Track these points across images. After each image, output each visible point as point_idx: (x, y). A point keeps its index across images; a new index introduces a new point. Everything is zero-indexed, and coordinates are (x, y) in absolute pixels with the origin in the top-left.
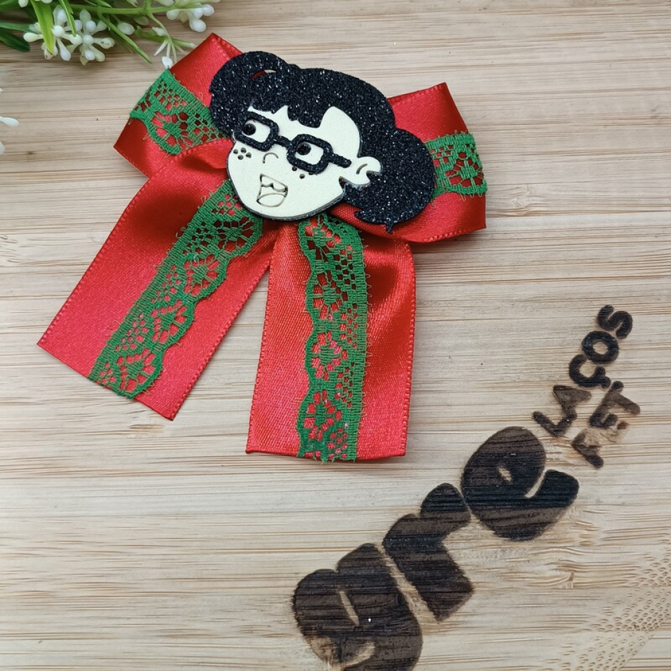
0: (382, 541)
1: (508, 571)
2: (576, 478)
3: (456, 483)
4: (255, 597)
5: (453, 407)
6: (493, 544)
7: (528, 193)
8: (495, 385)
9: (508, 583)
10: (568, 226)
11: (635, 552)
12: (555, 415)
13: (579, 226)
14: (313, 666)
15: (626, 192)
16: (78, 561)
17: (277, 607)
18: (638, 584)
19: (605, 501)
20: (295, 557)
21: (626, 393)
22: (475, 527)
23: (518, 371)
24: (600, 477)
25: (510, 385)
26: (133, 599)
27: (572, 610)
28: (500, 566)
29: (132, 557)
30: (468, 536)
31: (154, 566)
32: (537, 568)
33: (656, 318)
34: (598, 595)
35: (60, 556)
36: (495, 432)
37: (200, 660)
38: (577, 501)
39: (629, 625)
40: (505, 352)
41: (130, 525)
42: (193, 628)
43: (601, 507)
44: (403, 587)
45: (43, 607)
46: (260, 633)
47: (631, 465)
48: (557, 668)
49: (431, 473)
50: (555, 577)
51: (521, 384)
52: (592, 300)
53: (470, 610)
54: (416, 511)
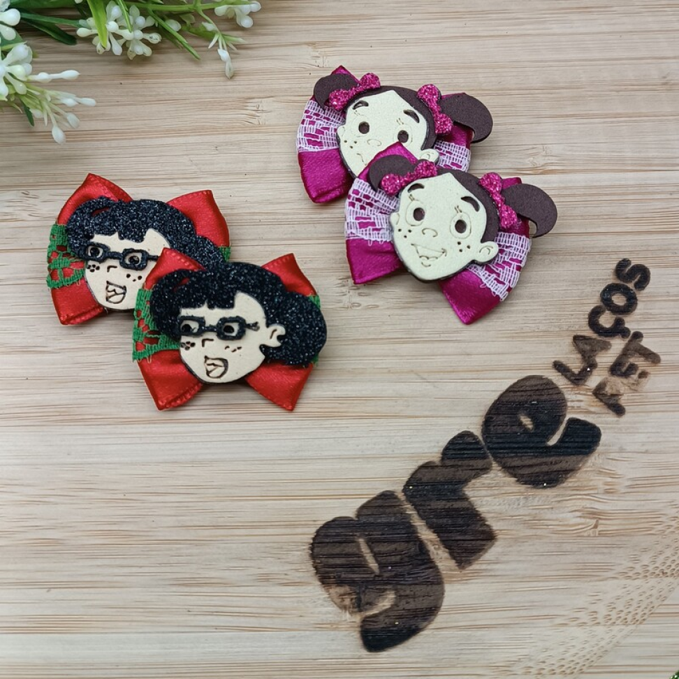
0: (402, 488)
1: (531, 519)
2: (598, 425)
3: (477, 431)
4: (271, 544)
5: (473, 356)
6: (515, 491)
7: (544, 153)
8: (514, 335)
9: (534, 531)
10: (583, 184)
11: (660, 500)
12: (575, 364)
13: (595, 184)
14: (330, 616)
15: (640, 152)
16: (90, 509)
17: (293, 556)
18: (664, 531)
19: (628, 448)
20: (314, 504)
21: (646, 343)
22: (497, 476)
23: (537, 321)
24: (623, 425)
25: (529, 334)
26: (146, 547)
27: (597, 558)
28: (522, 512)
29: (146, 504)
30: (489, 484)
31: (168, 513)
32: (561, 515)
34: (624, 543)
35: (71, 504)
36: (516, 381)
37: (213, 609)
38: (600, 449)
39: (657, 572)
40: (524, 303)
41: (145, 472)
43: (624, 455)
44: (424, 535)
45: (53, 555)
46: (277, 581)
47: (653, 414)
48: (584, 617)
49: (451, 420)
50: (579, 524)
51: (541, 334)
52: (609, 253)
53: (492, 558)
54: (436, 459)
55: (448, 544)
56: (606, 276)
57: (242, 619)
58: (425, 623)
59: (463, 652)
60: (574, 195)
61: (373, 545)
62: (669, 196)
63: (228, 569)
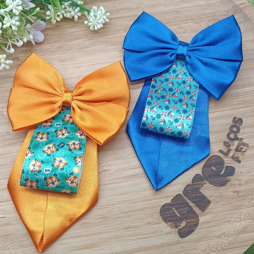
0: (182, 192)
1: (220, 195)
3: (201, 173)
4: (149, 214)
6: (214, 188)
9: (221, 199)
12: (225, 150)
14: (169, 230)
17: (156, 216)
19: (243, 172)
20: (158, 201)
21: (244, 141)
22: (208, 185)
24: (241, 166)
26: (113, 220)
28: (217, 194)
29: (110, 208)
30: (206, 188)
31: (117, 210)
33: (249, 118)
34: (246, 198)
36: (209, 157)
38: (235, 173)
42: (133, 225)
43: (243, 174)
44: (191, 204)
46: (152, 224)
47: (249, 161)
48: (238, 220)
49: (193, 171)
50: (233, 195)
51: (214, 142)
52: (230, 116)
53: (211, 208)
54: (191, 183)
56: (230, 121)
57: (145, 235)
59: (207, 234)
63: (138, 222)
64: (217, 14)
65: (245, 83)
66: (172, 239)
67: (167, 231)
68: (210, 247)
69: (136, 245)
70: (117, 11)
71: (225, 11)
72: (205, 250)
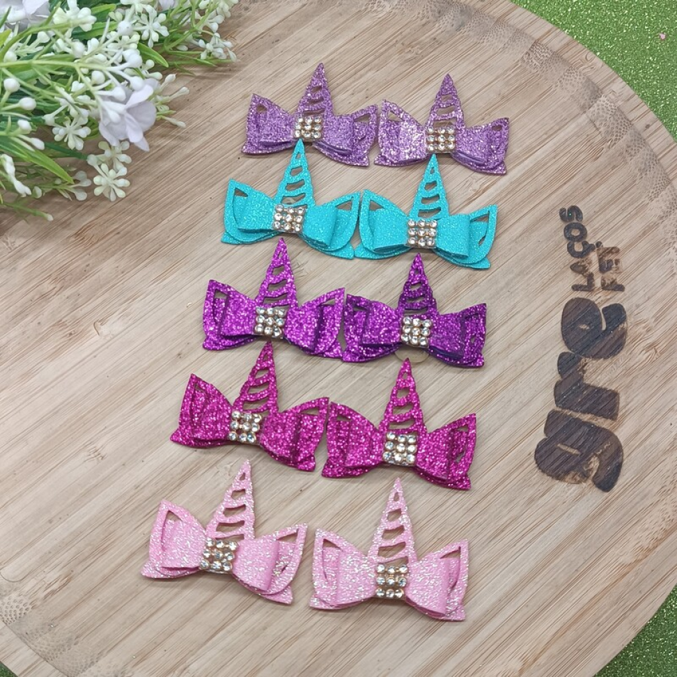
0: (555, 405)
1: (624, 371)
2: (618, 303)
3: (565, 349)
4: (519, 483)
5: (532, 314)
6: (607, 364)
7: (474, 181)
8: (542, 288)
9: (632, 375)
10: (508, 183)
11: (673, 316)
12: (582, 281)
17: (535, 478)
19: (639, 303)
21: (607, 244)
22: (593, 364)
23: (547, 273)
24: (628, 294)
27: (668, 366)
28: (619, 372)
30: (592, 371)
32: (637, 359)
33: (588, 199)
36: (562, 311)
37: (520, 535)
38: (628, 313)
43: (641, 307)
44: (585, 418)
46: (538, 497)
47: (637, 278)
49: (550, 354)
50: (648, 356)
51: (554, 278)
52: (551, 212)
53: (624, 404)
54: (558, 378)
55: (598, 414)
56: (557, 224)
57: (538, 528)
58: (621, 458)
59: (648, 456)
60: (509, 193)
61: (566, 443)
62: (554, 160)
63: (510, 511)
64: (408, 30)
65: (541, 134)
66: (591, 504)
67: (573, 495)
68: (669, 478)
69: (532, 556)
70: (209, 121)
71: (418, 17)
72: (663, 487)
